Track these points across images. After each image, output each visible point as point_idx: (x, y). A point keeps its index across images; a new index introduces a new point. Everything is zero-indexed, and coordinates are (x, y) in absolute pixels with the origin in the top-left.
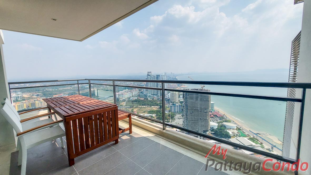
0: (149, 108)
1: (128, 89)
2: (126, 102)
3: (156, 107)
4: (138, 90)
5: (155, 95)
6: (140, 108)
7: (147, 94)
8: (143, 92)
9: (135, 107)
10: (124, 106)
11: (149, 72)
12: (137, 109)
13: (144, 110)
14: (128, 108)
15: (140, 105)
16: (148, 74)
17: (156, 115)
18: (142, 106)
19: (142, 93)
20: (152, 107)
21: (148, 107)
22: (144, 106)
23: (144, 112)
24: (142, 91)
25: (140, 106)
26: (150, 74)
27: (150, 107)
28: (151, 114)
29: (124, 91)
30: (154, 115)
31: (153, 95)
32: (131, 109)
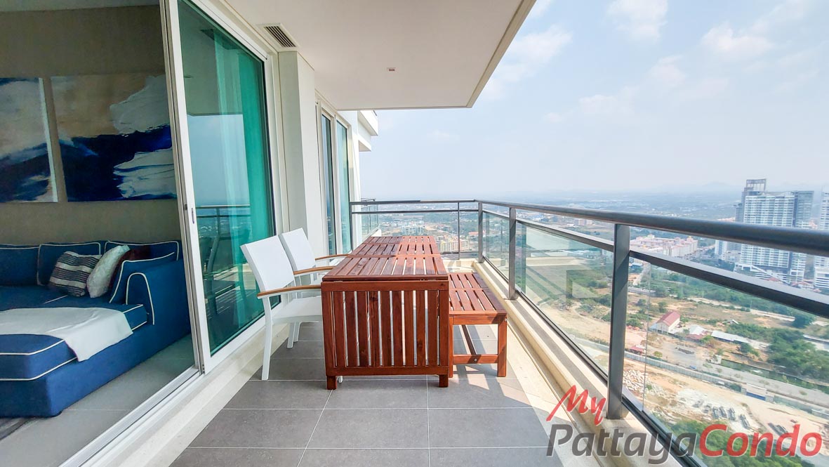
0: (736, 314)
1: (653, 237)
2: (644, 277)
3: (776, 316)
4: (696, 244)
5: (774, 269)
6: (696, 305)
7: (737, 260)
8: (716, 252)
9: (676, 296)
10: (636, 287)
11: (753, 182)
12: (680, 306)
13: (714, 314)
14: (646, 294)
15: (697, 295)
16: (746, 189)
17: (771, 348)
18: (707, 301)
19: (713, 255)
20: (754, 312)
21: (732, 308)
22: (716, 303)
23: (713, 322)
24: (711, 247)
25: (697, 300)
26: (758, 187)
27: (741, 310)
28: (744, 336)
29: (641, 239)
30: (756, 345)
31: (766, 268)
32: (660, 300)
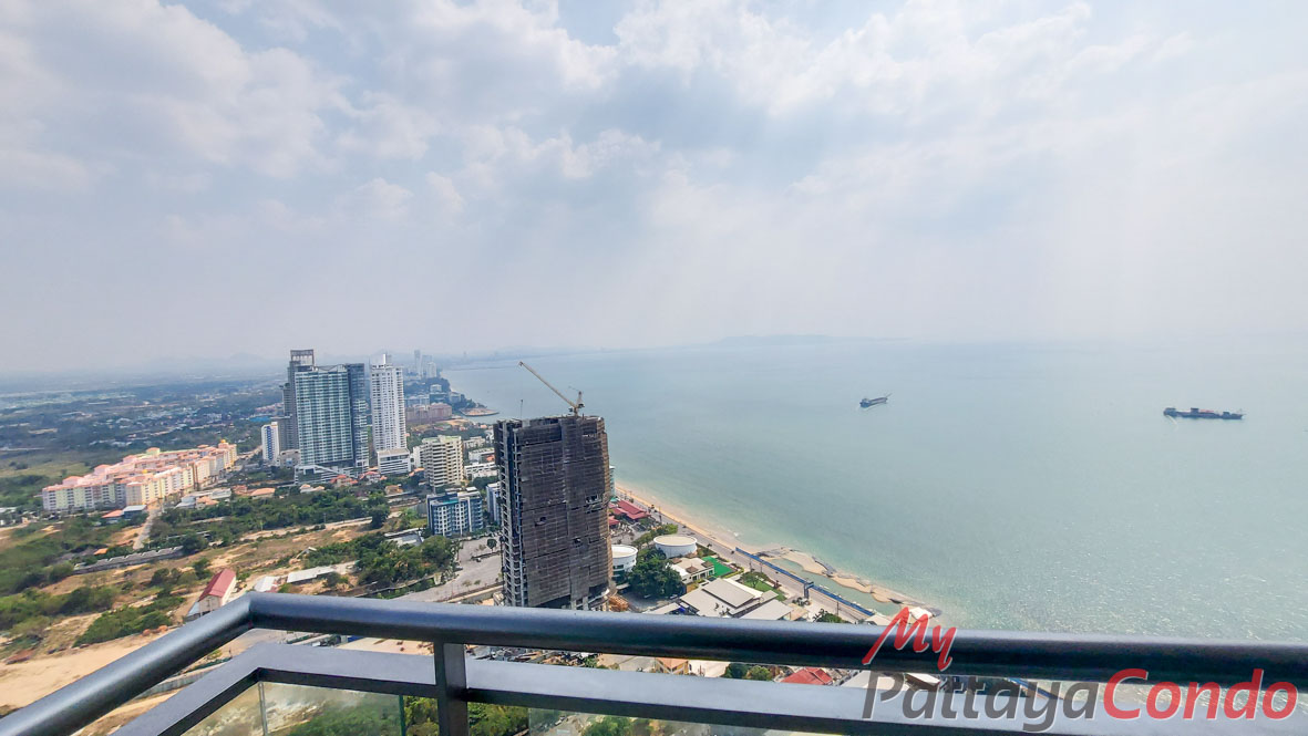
0: (310, 537)
1: (158, 451)
2: (153, 528)
3: (352, 523)
4: (234, 451)
5: (340, 464)
6: (256, 546)
7: (295, 462)
8: (265, 457)
9: (219, 542)
10: (142, 551)
11: (299, 353)
12: (231, 557)
13: (280, 550)
14: (163, 557)
15: (253, 530)
16: (292, 362)
17: (359, 565)
18: (268, 534)
19: (261, 462)
20: (330, 526)
21: (303, 532)
22: (281, 532)
23: (284, 562)
24: (256, 451)
25: (254, 537)
26: (306, 361)
27: (316, 529)
28: (327, 564)
29: (135, 459)
30: (342, 569)
31: (330, 464)
32: (194, 558)
